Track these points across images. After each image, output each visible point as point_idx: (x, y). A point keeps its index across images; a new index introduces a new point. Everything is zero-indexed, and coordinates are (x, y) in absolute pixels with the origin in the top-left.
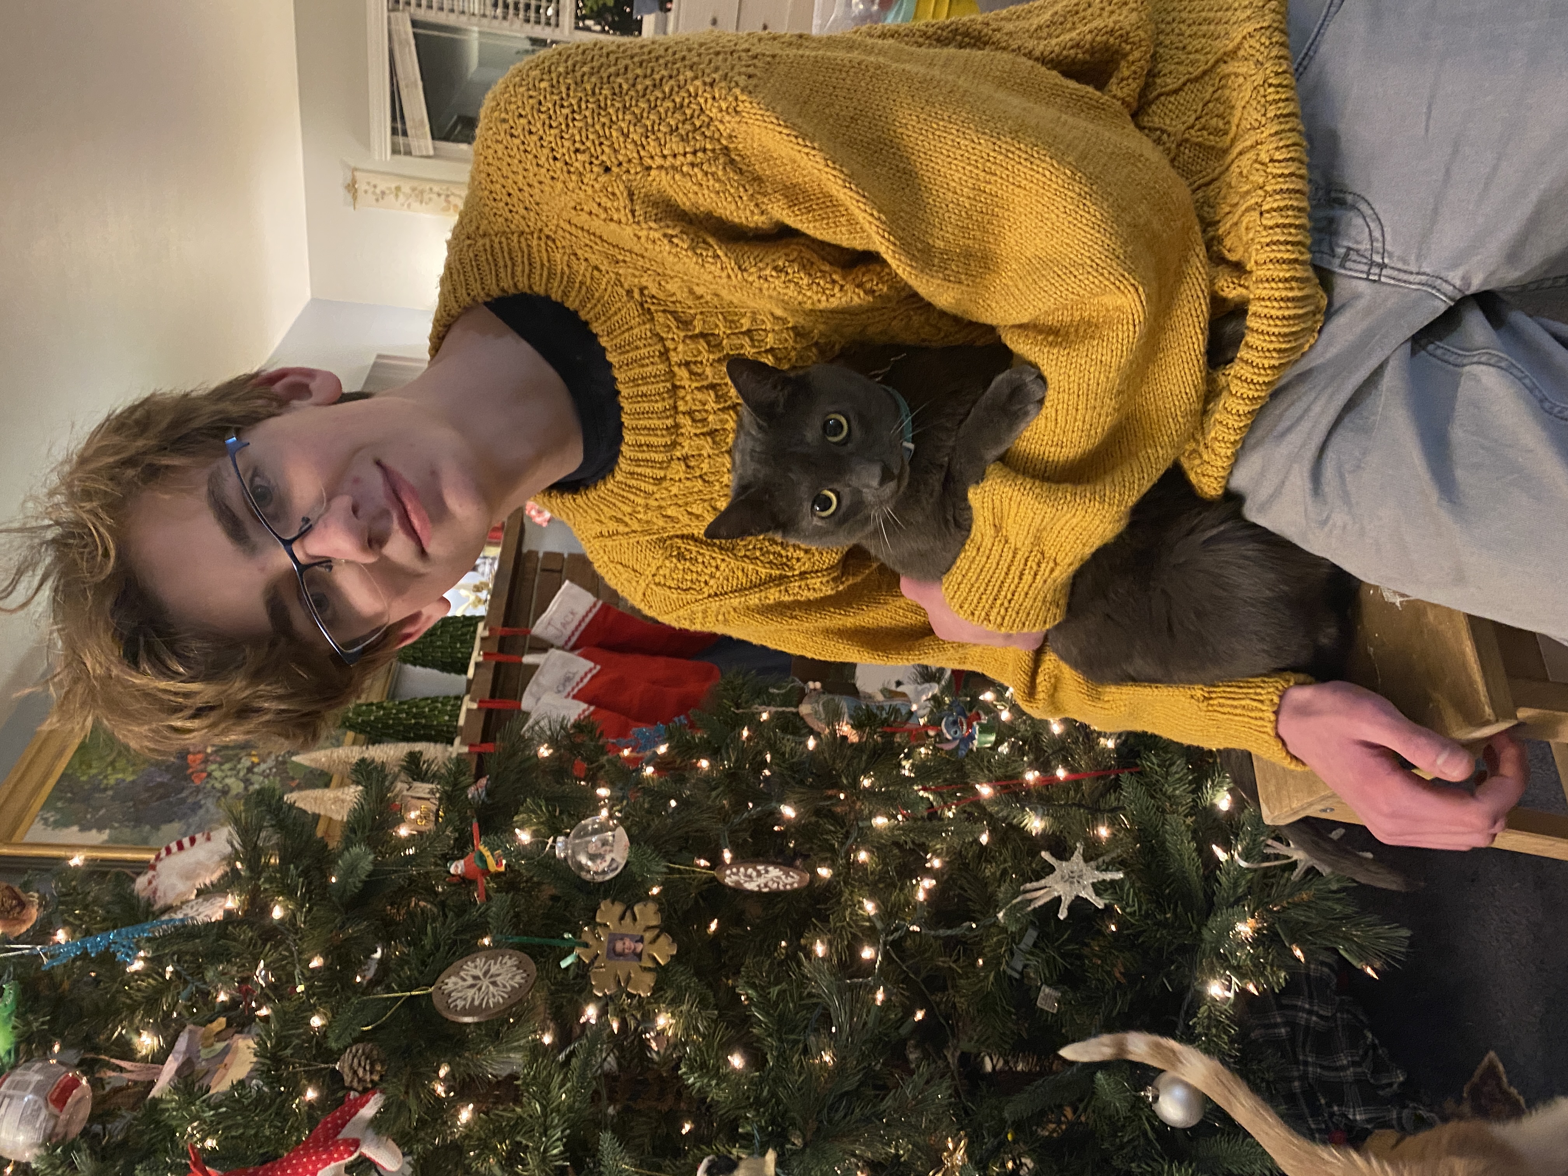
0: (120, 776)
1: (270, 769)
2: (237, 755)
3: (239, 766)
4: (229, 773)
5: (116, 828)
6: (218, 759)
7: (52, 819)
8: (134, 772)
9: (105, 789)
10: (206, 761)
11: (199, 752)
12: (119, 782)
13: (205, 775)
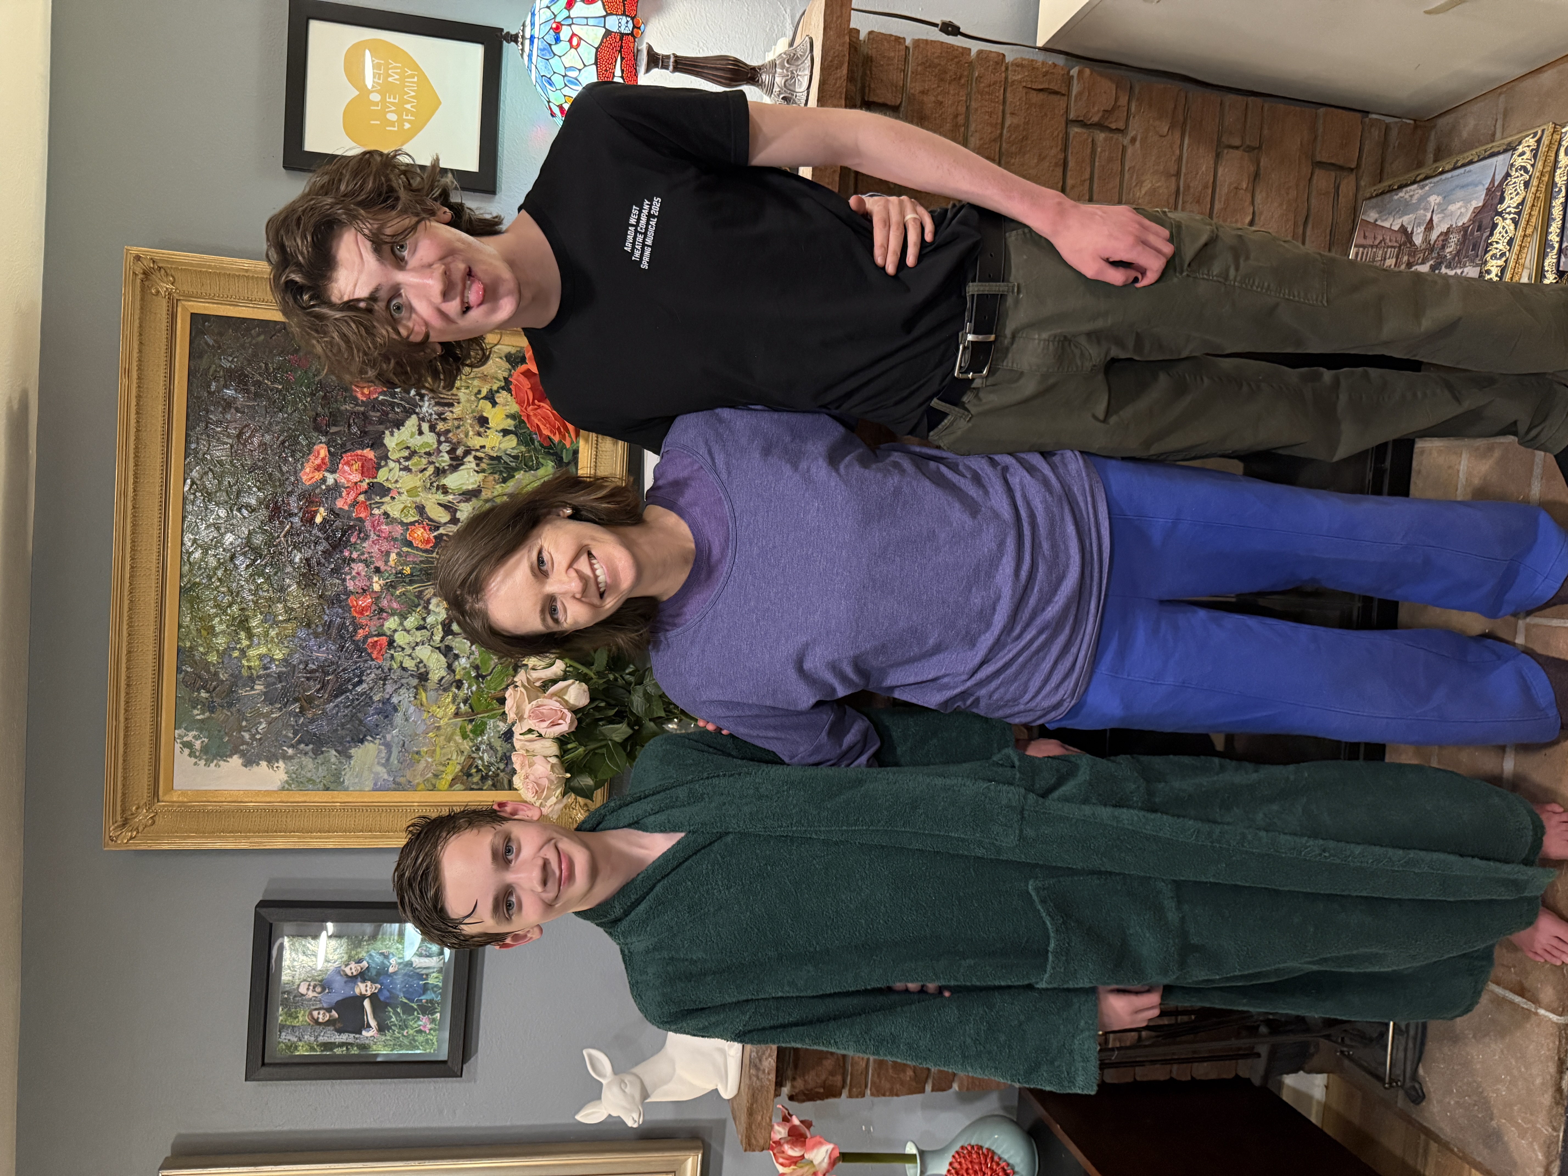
0: (263, 650)
2: (419, 596)
3: (430, 620)
4: (419, 636)
5: (291, 758)
6: (395, 605)
7: (198, 744)
8: (280, 640)
9: (252, 680)
10: (379, 612)
11: (364, 591)
13: (384, 640)
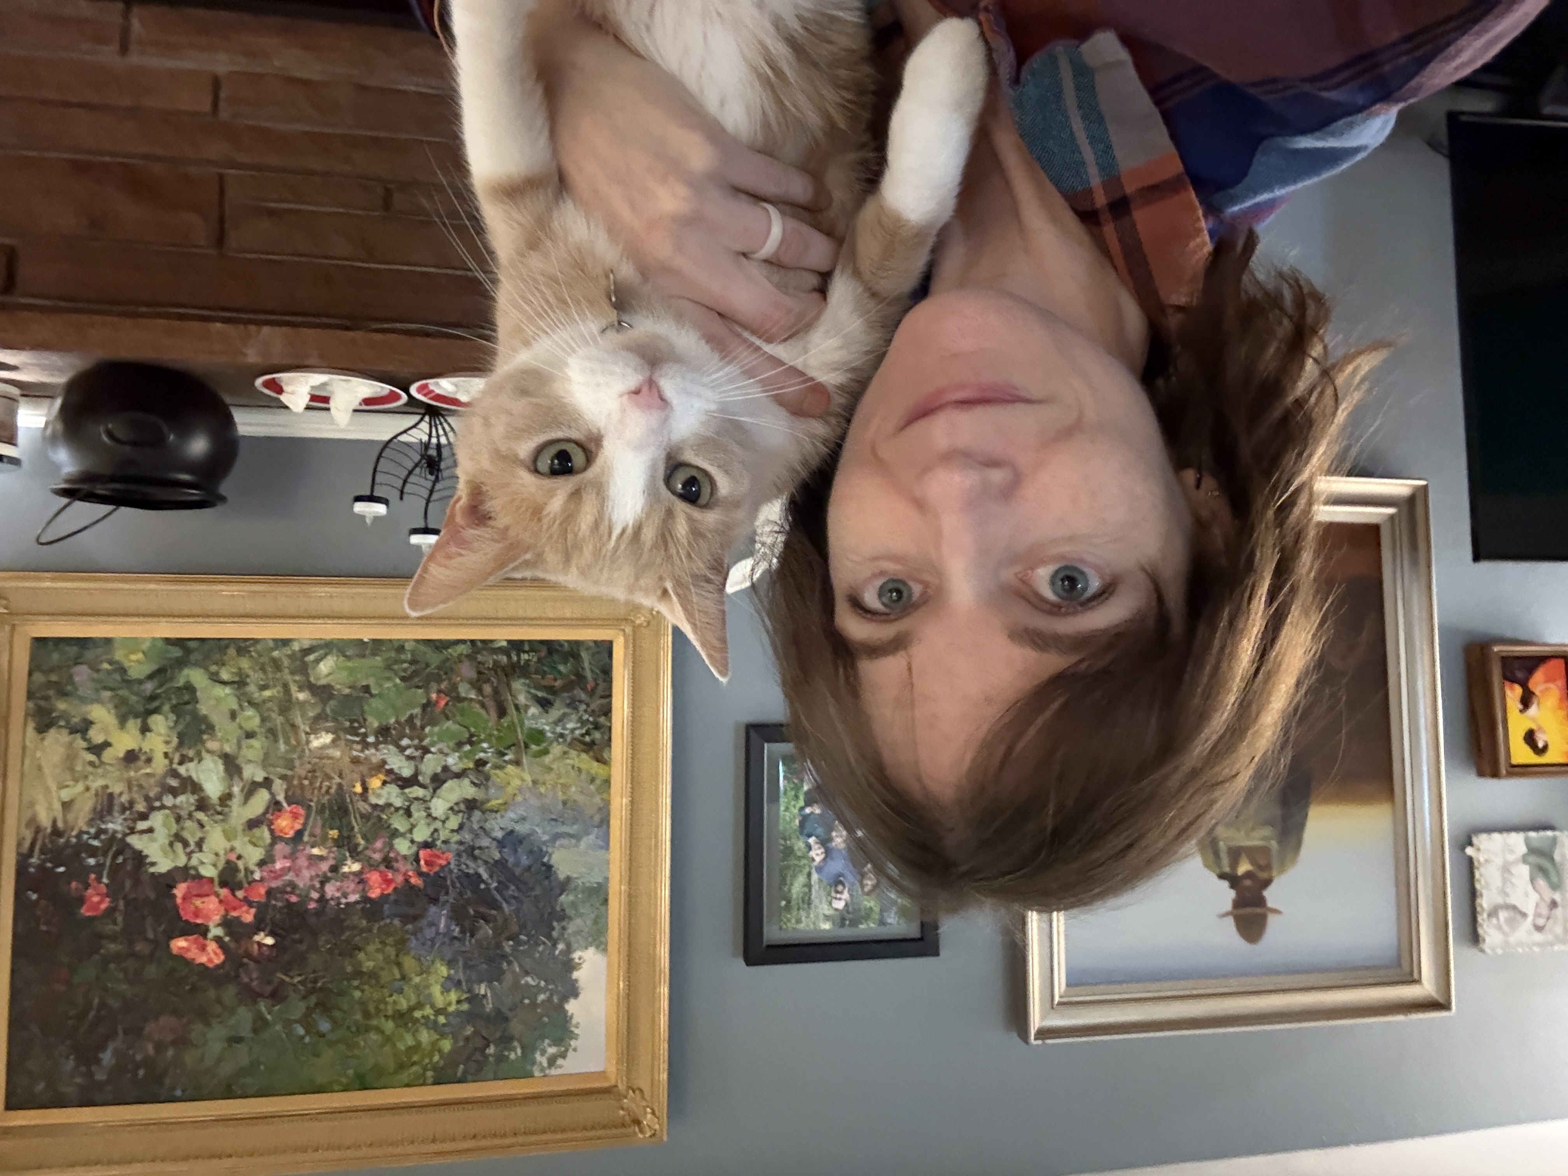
0: (436, 990)
1: (402, 749)
2: (367, 817)
3: (398, 802)
4: (418, 813)
5: (568, 945)
6: (379, 844)
8: (424, 971)
10: (388, 862)
11: (361, 881)
12: (451, 983)
13: (424, 853)
